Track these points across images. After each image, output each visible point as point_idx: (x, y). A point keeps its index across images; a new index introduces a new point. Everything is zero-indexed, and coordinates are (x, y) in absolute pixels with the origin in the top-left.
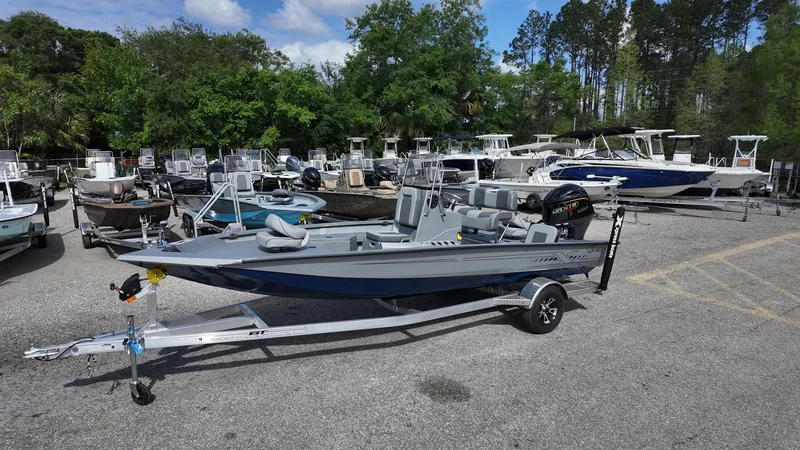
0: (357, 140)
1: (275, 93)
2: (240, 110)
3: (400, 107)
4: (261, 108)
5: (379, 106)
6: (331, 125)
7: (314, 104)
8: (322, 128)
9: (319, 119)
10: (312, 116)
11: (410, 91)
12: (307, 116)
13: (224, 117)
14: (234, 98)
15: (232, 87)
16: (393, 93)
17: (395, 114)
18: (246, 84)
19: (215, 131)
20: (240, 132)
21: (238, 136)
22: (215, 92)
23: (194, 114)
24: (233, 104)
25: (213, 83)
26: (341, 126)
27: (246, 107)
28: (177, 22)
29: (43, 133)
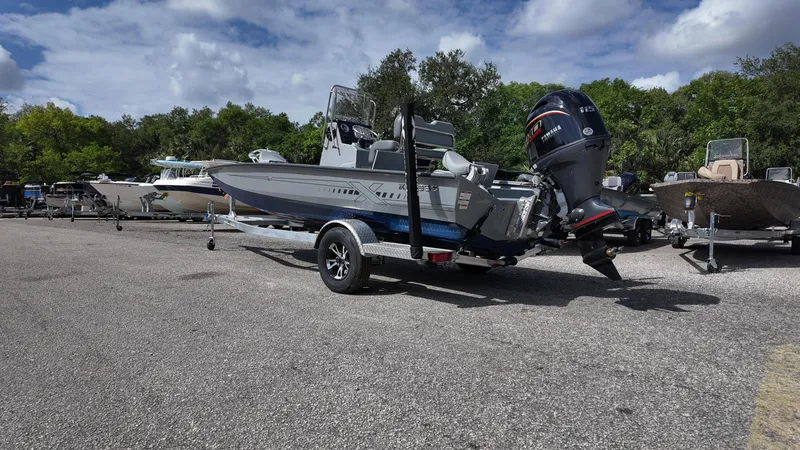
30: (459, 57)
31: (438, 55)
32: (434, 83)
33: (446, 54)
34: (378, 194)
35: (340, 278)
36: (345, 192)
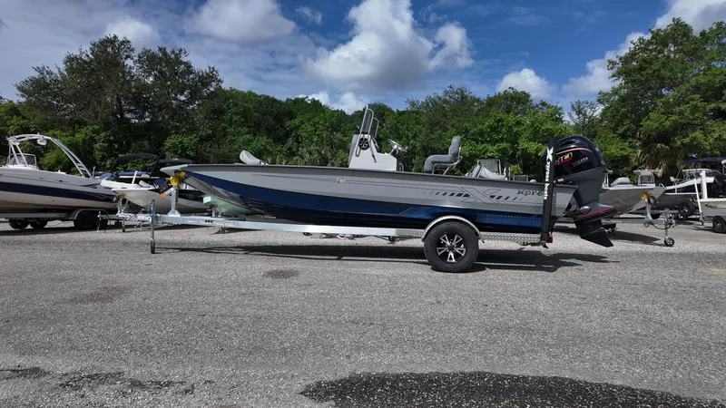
30: (183, 55)
31: (160, 49)
32: (155, 76)
33: (169, 51)
34: (492, 197)
35: (454, 261)
36: (452, 195)
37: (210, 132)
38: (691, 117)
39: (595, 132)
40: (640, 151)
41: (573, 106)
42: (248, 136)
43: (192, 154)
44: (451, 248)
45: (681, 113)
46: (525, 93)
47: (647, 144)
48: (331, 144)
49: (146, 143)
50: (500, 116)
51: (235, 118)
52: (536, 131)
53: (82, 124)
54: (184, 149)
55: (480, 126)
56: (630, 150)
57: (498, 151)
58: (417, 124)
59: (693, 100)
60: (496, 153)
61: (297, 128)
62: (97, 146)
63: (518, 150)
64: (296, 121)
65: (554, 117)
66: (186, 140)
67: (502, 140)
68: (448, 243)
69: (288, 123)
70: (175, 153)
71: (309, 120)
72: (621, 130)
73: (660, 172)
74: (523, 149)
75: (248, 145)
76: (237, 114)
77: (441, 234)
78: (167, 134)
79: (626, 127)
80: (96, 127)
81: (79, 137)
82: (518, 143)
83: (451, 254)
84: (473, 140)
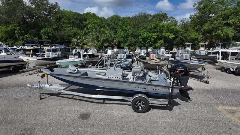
0: (189, 44)
1: (163, 30)
2: (152, 35)
3: (210, 32)
4: (158, 35)
5: (201, 31)
6: (181, 39)
7: (176, 32)
8: (178, 40)
9: (177, 37)
10: (174, 36)
11: (213, 26)
12: (172, 36)
13: (148, 38)
14: (151, 32)
15: (151, 29)
16: (206, 27)
17: (207, 34)
18: (155, 28)
19: (145, 42)
20: (151, 42)
21: (151, 43)
22: (146, 31)
23: (140, 37)
24: (150, 34)
25: (146, 28)
26: (184, 39)
27: (154, 34)
28: (140, 13)
29: (108, 43)
34: (154, 89)
35: (141, 109)
36: (141, 88)
37: (57, 26)
38: (218, 26)
39: (188, 29)
40: (201, 36)
41: (181, 20)
42: (71, 28)
43: (51, 35)
44: (140, 105)
45: (215, 24)
46: (166, 14)
47: (204, 34)
48: (100, 32)
49: (34, 31)
50: (157, 23)
51: (66, 21)
52: (168, 29)
53: (9, 23)
54: (48, 33)
55: (150, 27)
56: (198, 36)
57: (156, 35)
58: (129, 25)
59: (220, 20)
60: (155, 36)
61: (88, 24)
62: (16, 32)
63: (162, 35)
64: (87, 22)
65: (175, 24)
66: (48, 30)
67: (157, 32)
68: (139, 103)
69: (84, 23)
70: (45, 34)
71: (92, 21)
72: (196, 29)
73: (207, 43)
74: (164, 35)
75: (70, 31)
76: (66, 19)
77: (137, 101)
78: (42, 28)
79: (198, 28)
80: (15, 25)
81: (9, 29)
82: (163, 33)
83: (140, 107)
84: (148, 31)
